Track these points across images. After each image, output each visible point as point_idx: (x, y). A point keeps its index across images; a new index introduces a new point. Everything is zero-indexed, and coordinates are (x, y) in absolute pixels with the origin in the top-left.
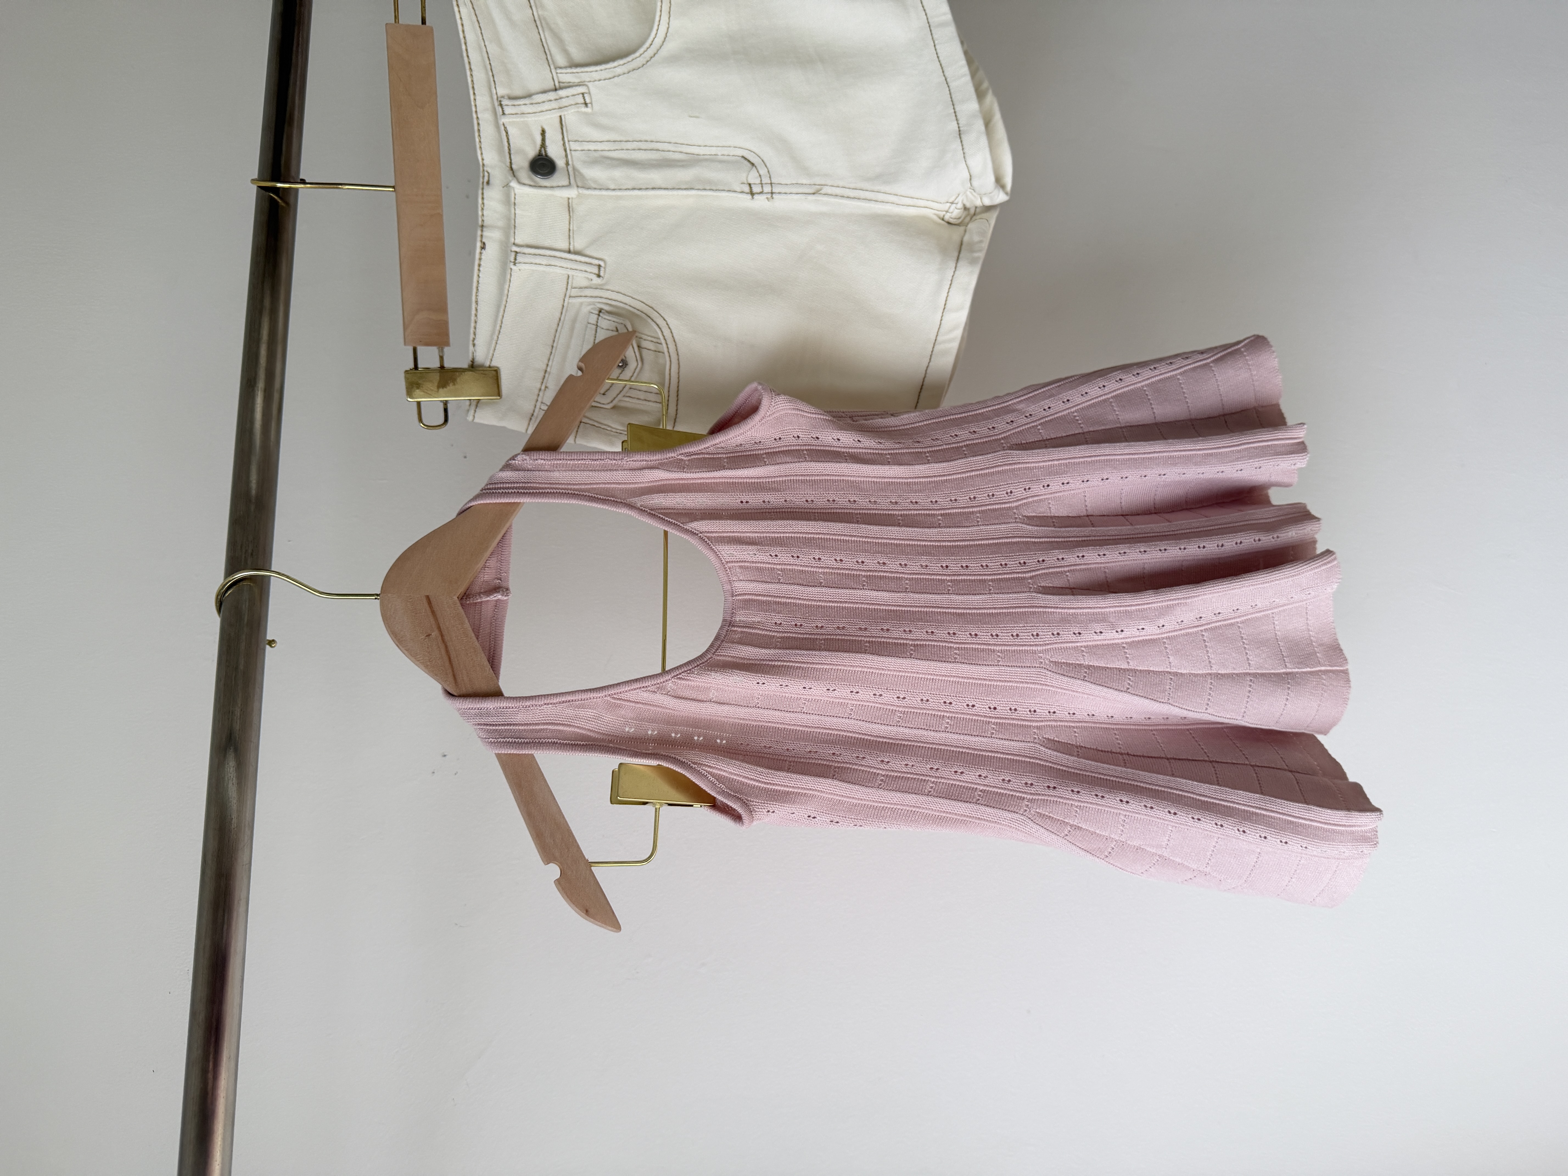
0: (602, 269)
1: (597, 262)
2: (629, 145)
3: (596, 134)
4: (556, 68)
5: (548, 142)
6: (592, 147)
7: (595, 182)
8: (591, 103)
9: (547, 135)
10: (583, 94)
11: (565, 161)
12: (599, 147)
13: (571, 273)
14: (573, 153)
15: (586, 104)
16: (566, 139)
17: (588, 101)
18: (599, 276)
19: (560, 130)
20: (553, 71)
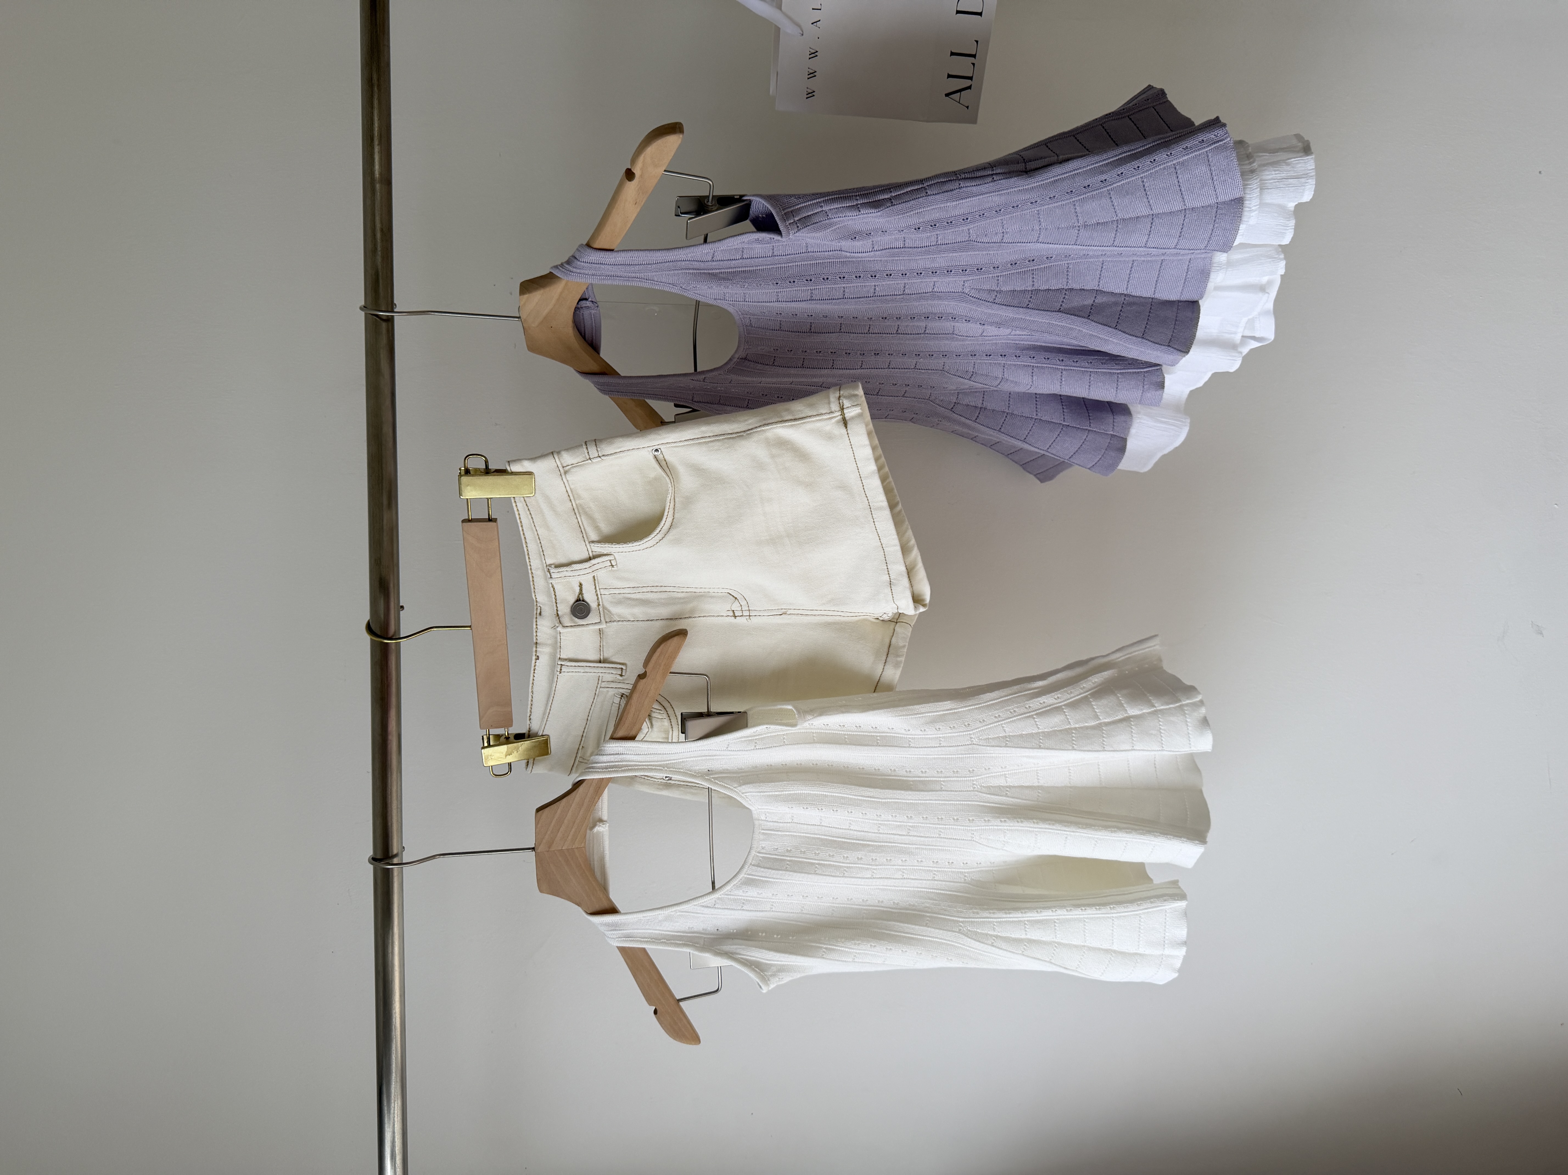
0: (624, 671)
1: (620, 666)
2: (645, 590)
3: (619, 584)
4: (589, 542)
5: (584, 591)
6: (617, 591)
7: (619, 616)
8: (616, 565)
9: (584, 587)
10: (610, 560)
11: (597, 604)
12: (622, 591)
13: (601, 675)
14: (603, 596)
15: (612, 566)
16: (598, 589)
17: (614, 564)
18: (621, 675)
19: (593, 583)
20: (588, 545)
